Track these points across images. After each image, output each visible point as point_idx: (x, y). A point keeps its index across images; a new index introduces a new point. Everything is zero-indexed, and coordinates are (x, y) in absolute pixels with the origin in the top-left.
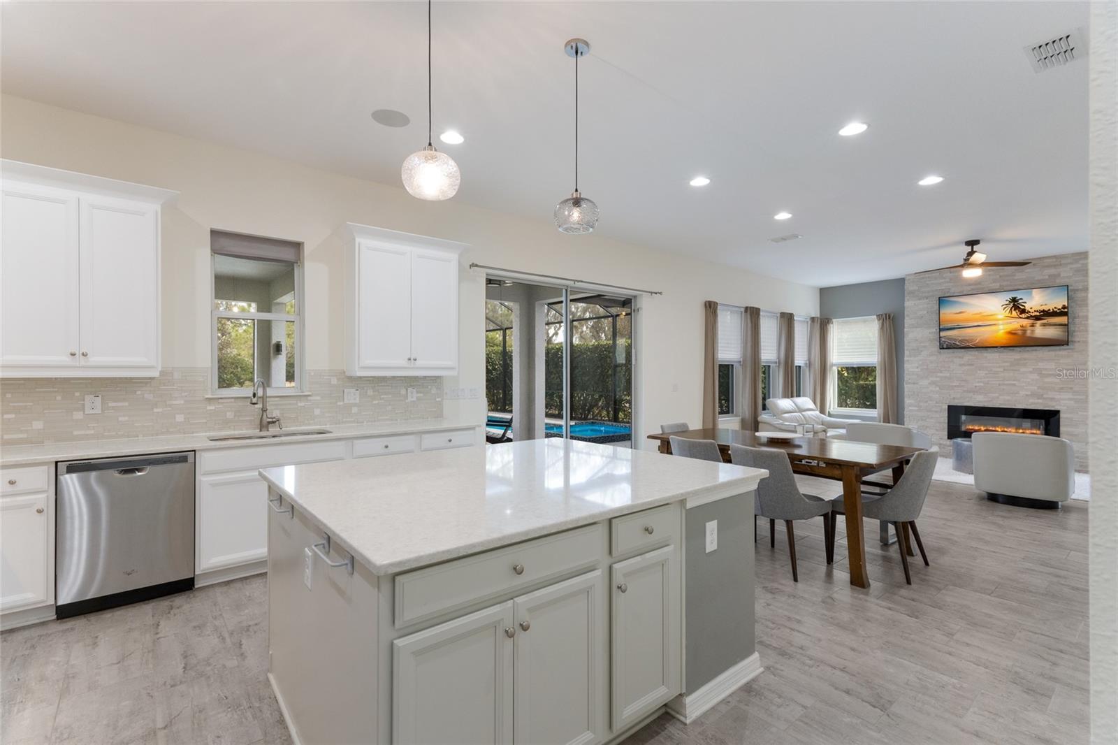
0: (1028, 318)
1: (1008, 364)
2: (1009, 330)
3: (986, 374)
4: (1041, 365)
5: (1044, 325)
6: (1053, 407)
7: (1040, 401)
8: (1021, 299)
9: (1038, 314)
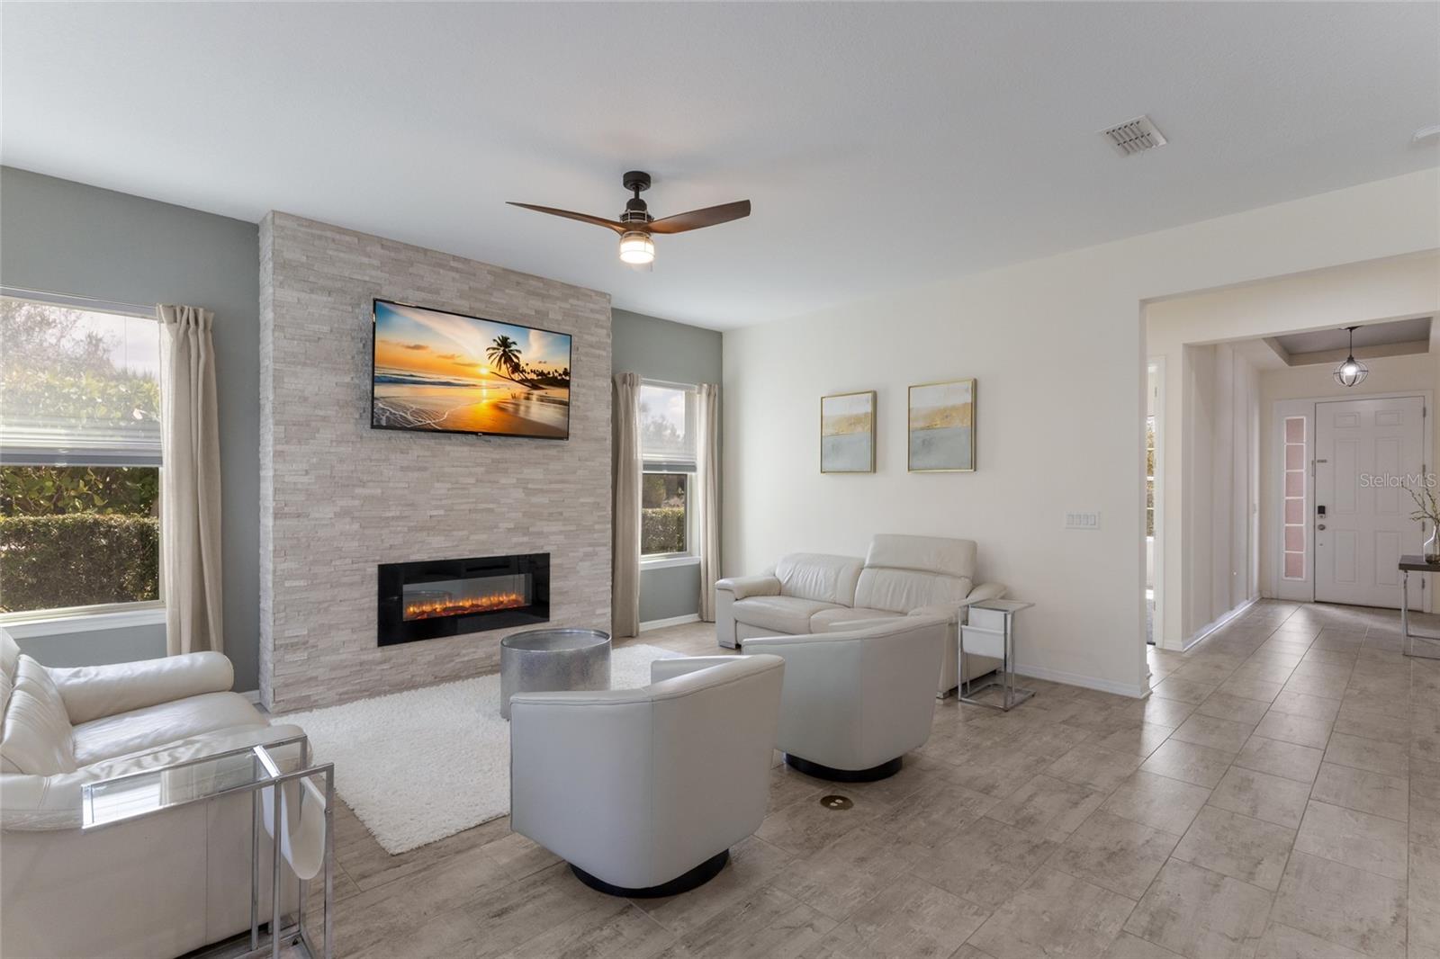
0: (521, 382)
1: (482, 469)
2: (495, 400)
3: (449, 490)
4: (529, 473)
5: (542, 399)
6: (542, 547)
7: (526, 539)
8: (514, 343)
9: (535, 377)
